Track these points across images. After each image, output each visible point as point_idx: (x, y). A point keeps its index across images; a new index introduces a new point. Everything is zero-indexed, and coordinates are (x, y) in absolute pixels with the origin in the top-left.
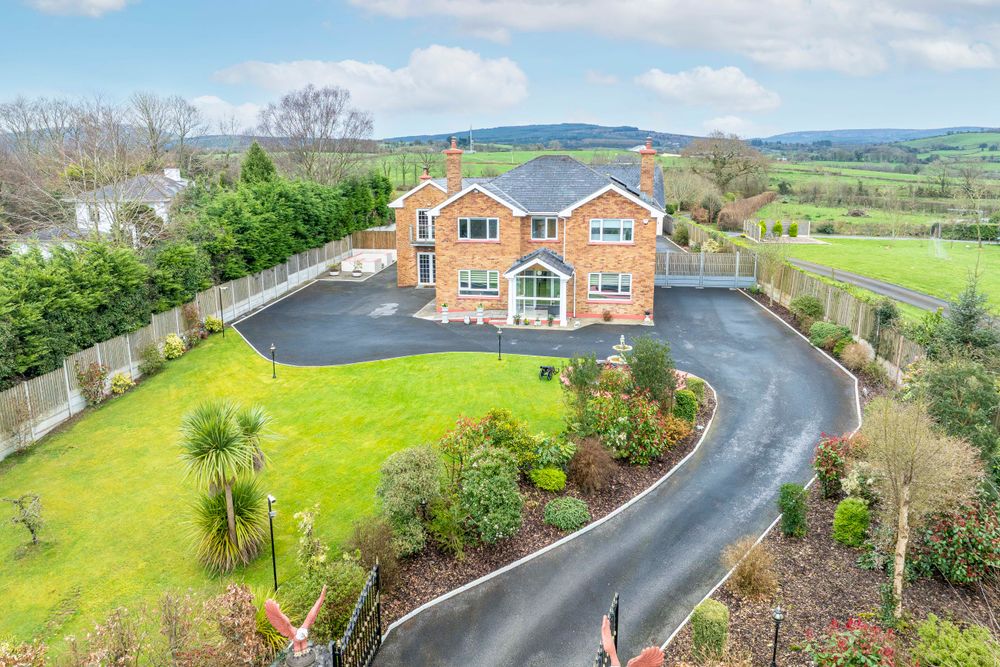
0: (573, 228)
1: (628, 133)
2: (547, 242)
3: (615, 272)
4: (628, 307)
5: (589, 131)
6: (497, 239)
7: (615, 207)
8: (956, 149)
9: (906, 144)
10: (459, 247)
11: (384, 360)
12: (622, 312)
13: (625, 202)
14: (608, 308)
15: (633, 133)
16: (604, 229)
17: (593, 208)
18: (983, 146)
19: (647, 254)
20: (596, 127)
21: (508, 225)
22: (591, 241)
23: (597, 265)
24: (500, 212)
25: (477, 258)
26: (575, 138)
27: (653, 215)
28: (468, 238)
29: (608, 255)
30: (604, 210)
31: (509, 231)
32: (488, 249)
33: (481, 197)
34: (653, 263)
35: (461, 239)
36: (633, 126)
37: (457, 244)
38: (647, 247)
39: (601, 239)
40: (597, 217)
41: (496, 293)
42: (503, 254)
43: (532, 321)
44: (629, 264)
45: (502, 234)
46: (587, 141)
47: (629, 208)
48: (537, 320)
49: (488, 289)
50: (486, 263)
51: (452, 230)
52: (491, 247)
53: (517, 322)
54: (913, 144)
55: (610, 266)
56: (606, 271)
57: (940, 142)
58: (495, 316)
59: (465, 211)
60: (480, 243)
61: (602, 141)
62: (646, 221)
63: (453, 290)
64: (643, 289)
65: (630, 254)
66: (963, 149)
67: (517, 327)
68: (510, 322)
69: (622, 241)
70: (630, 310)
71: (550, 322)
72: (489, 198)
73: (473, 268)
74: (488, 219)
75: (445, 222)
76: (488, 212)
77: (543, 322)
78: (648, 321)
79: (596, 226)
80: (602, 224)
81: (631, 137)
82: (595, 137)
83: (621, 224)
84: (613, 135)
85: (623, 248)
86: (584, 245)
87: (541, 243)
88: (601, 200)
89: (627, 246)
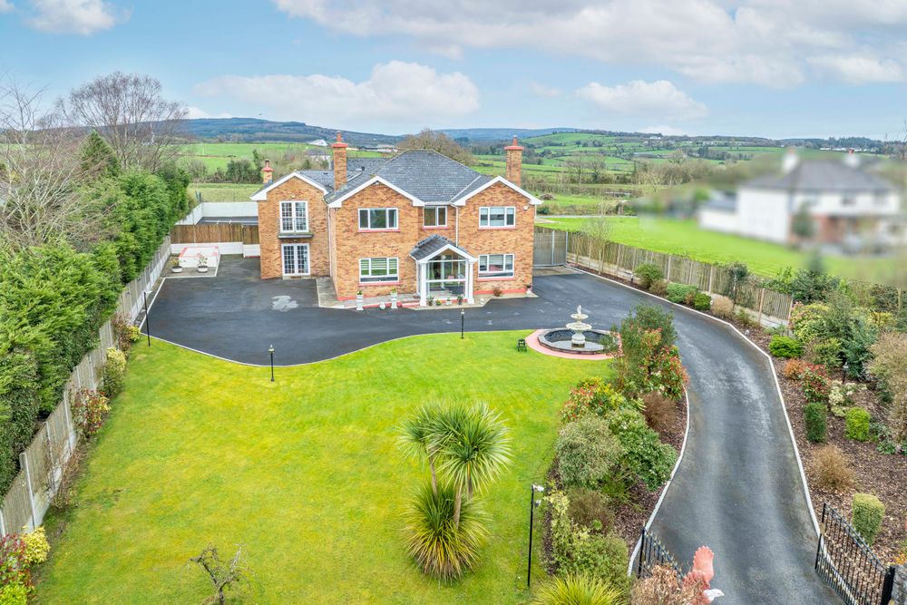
0: (465, 216)
1: (297, 128)
2: (439, 229)
3: (500, 253)
4: (512, 283)
5: (260, 126)
6: (396, 228)
7: (500, 197)
8: (560, 145)
9: (524, 141)
10: (360, 237)
11: (361, 350)
12: (507, 287)
13: (508, 192)
14: (495, 285)
15: (301, 128)
16: (491, 216)
17: (483, 197)
18: (578, 143)
19: (527, 236)
20: (267, 122)
21: (406, 214)
22: (481, 227)
23: (486, 247)
24: (400, 203)
25: (378, 246)
26: (246, 132)
27: (532, 203)
28: (369, 228)
29: (495, 239)
30: (491, 199)
31: (408, 220)
32: (388, 238)
33: (380, 188)
34: (532, 244)
35: (361, 229)
36: (301, 122)
37: (358, 233)
38: (527, 230)
39: (489, 225)
40: (485, 205)
41: (396, 279)
42: (402, 242)
43: (444, 302)
44: (512, 246)
45: (400, 223)
46: (260, 134)
47: (512, 197)
48: (446, 300)
49: (388, 275)
50: (387, 250)
51: (353, 221)
52: (391, 235)
53: (430, 303)
54: (530, 141)
55: (497, 248)
56: (493, 253)
57: (548, 140)
58: (406, 300)
59: (365, 202)
60: (381, 232)
61: (273, 135)
62: (526, 208)
63: (354, 278)
64: (524, 266)
65: (513, 237)
66: (565, 145)
67: (430, 308)
68: (423, 304)
69: (506, 226)
70: (514, 285)
71: (460, 301)
72: (390, 189)
73: (374, 257)
74: (388, 210)
75: (346, 213)
76: (388, 203)
77: (454, 301)
78: (529, 293)
79: (484, 213)
80: (490, 211)
81: (299, 132)
82: (266, 131)
83: (506, 212)
84: (283, 129)
85: (507, 232)
86: (474, 230)
87: (433, 229)
88: (489, 190)
89: (511, 230)
